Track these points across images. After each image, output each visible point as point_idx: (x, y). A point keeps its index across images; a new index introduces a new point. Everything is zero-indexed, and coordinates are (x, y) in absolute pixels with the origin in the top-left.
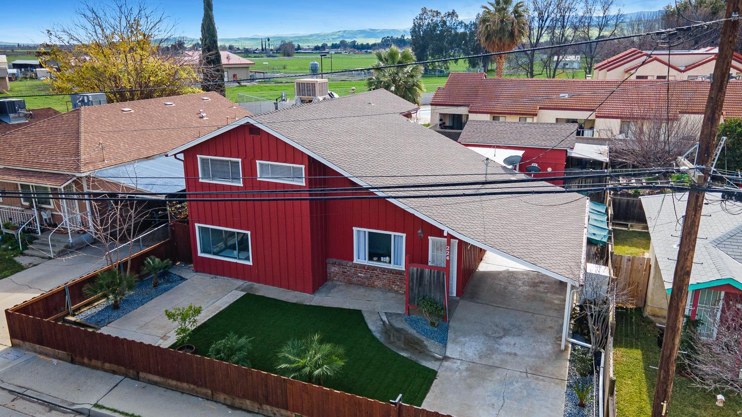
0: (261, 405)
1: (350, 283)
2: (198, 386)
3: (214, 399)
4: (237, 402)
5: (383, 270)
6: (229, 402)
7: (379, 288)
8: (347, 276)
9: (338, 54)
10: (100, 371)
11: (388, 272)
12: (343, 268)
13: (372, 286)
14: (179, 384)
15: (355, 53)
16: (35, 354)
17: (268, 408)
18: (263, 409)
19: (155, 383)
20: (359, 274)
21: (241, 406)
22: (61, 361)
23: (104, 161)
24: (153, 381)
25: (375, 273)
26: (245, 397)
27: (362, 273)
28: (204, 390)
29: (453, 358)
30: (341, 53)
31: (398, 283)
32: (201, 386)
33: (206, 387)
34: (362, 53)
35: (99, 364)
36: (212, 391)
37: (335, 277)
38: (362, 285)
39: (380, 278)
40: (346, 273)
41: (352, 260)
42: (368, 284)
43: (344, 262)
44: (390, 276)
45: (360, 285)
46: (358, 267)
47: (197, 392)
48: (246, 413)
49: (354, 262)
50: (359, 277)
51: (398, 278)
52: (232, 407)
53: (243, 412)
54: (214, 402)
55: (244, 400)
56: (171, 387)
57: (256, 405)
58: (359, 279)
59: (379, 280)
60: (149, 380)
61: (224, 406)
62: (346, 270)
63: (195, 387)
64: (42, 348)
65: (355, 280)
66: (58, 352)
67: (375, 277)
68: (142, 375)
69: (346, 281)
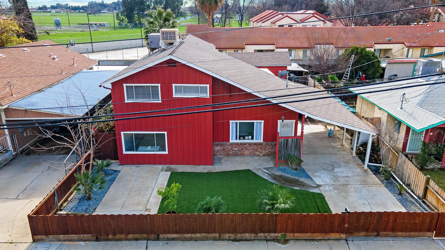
0: (256, 234)
1: (228, 155)
2: (209, 233)
3: (221, 239)
4: (239, 236)
5: (250, 144)
6: (232, 238)
7: (247, 155)
8: (225, 151)
9: (58, 13)
10: (124, 241)
11: (253, 145)
12: (223, 147)
13: (242, 155)
14: (193, 235)
15: (71, 13)
16: (60, 242)
17: (262, 234)
18: (258, 236)
19: (173, 239)
20: (234, 149)
21: (241, 238)
22: (87, 242)
23: (12, 95)
24: (172, 238)
25: (244, 147)
26: (245, 232)
27: (236, 148)
28: (213, 235)
29: (322, 185)
30: (60, 12)
31: (259, 150)
32: (211, 233)
33: (215, 233)
34: (76, 13)
35: (123, 236)
36: (219, 234)
37: (218, 153)
38: (236, 155)
39: (248, 149)
40: (225, 149)
41: (229, 141)
42: (240, 154)
43: (224, 143)
44: (255, 147)
45: (235, 155)
46: (234, 144)
47: (207, 238)
48: (246, 242)
49: (230, 142)
50: (234, 150)
51: (259, 147)
52: (235, 240)
53: (245, 242)
54: (221, 241)
55: (244, 234)
56: (187, 238)
57: (253, 235)
58: (234, 152)
59: (247, 150)
60: (167, 238)
61: (230, 241)
62: (225, 148)
63: (206, 235)
64: (66, 236)
65: (231, 153)
66: (84, 236)
67: (245, 149)
68: (161, 236)
69: (225, 154)
